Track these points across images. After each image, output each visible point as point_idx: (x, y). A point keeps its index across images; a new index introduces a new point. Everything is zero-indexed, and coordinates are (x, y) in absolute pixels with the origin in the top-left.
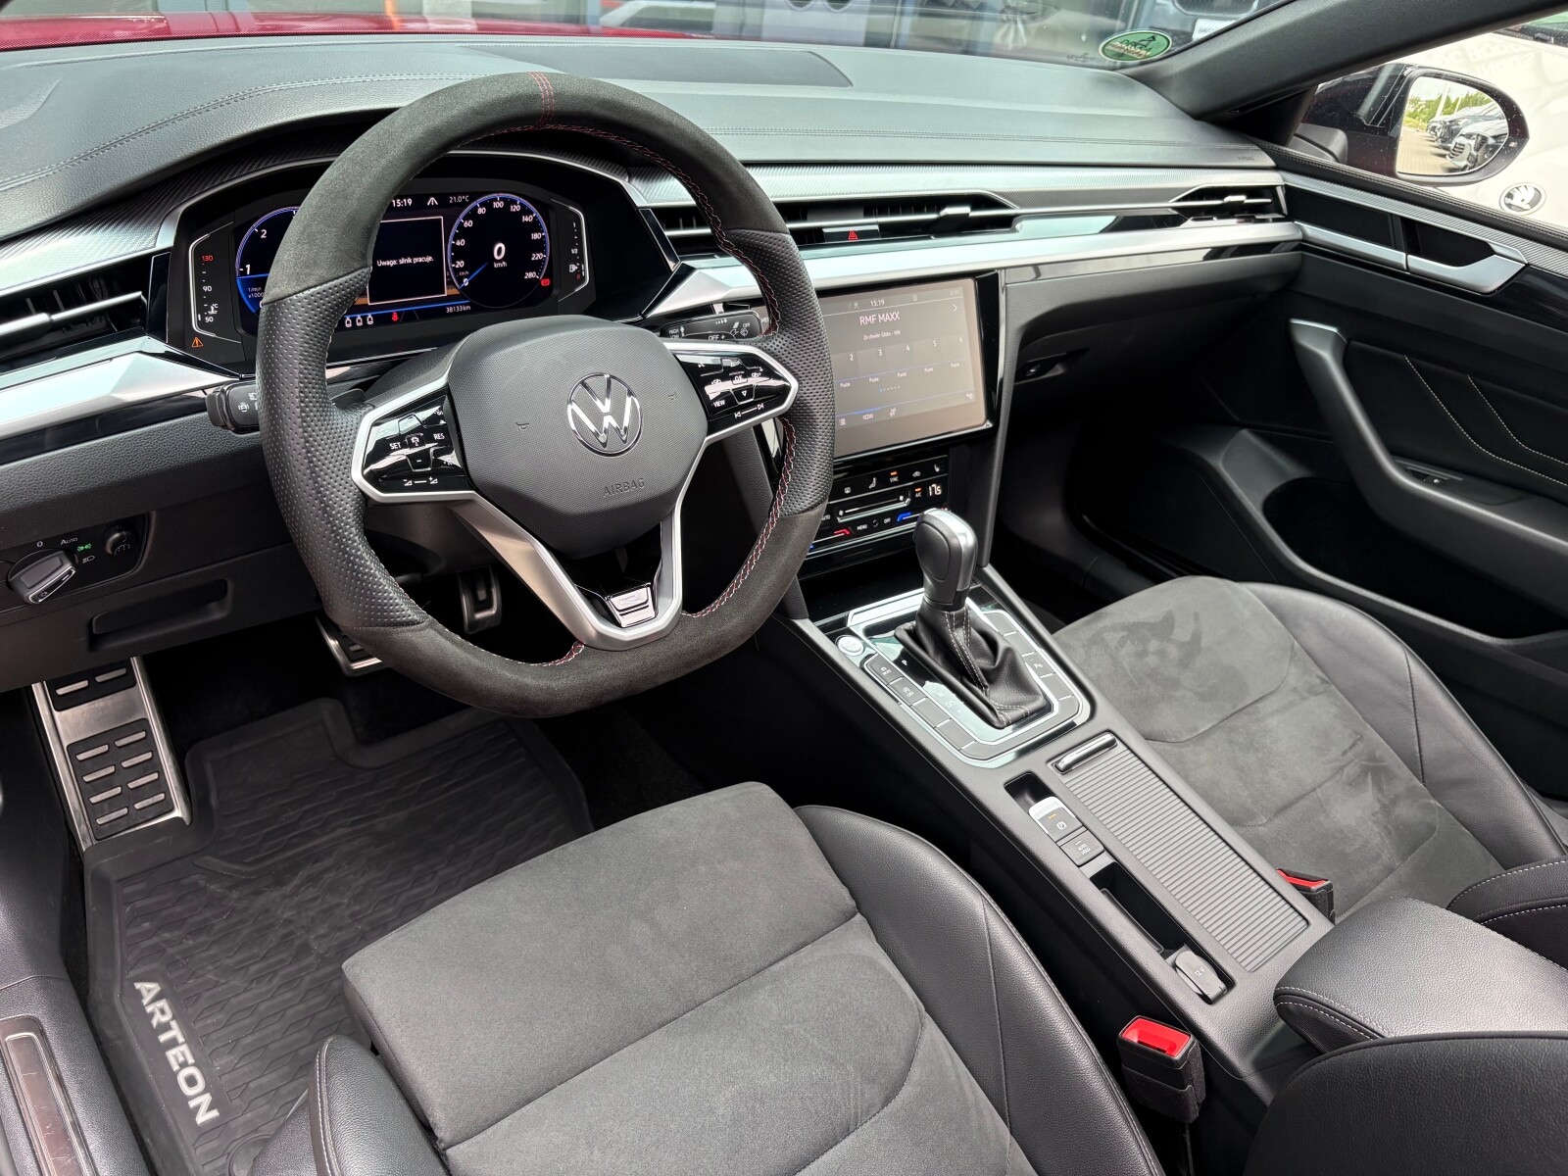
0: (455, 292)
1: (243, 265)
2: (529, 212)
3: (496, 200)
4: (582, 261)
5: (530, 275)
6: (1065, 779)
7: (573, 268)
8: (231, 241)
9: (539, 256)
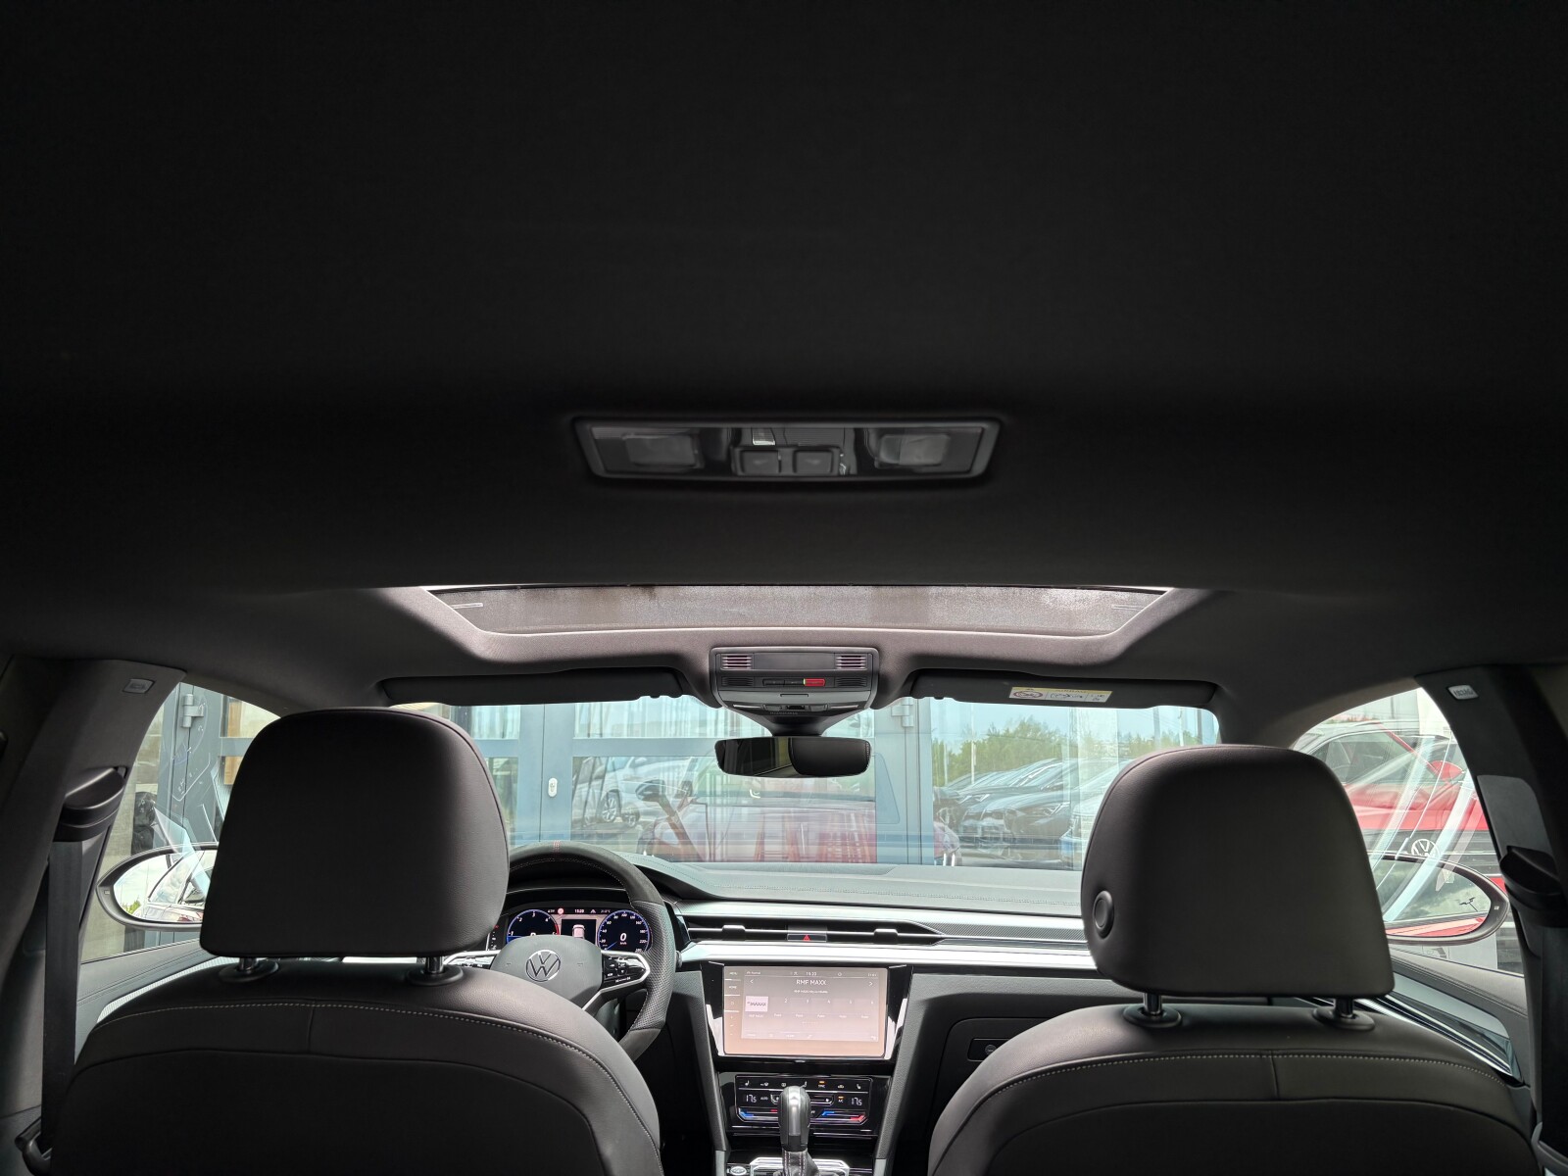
1: (510, 931)
3: (623, 913)
8: (507, 920)
9: (644, 941)
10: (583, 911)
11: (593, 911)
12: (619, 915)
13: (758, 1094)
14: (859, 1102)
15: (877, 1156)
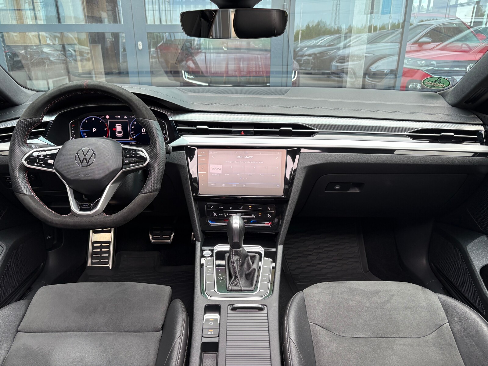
0: (132, 139)
1: (82, 128)
6: (230, 312)
8: (79, 122)
10: (120, 117)
11: (125, 117)
13: (217, 212)
14: (269, 216)
15: (279, 244)
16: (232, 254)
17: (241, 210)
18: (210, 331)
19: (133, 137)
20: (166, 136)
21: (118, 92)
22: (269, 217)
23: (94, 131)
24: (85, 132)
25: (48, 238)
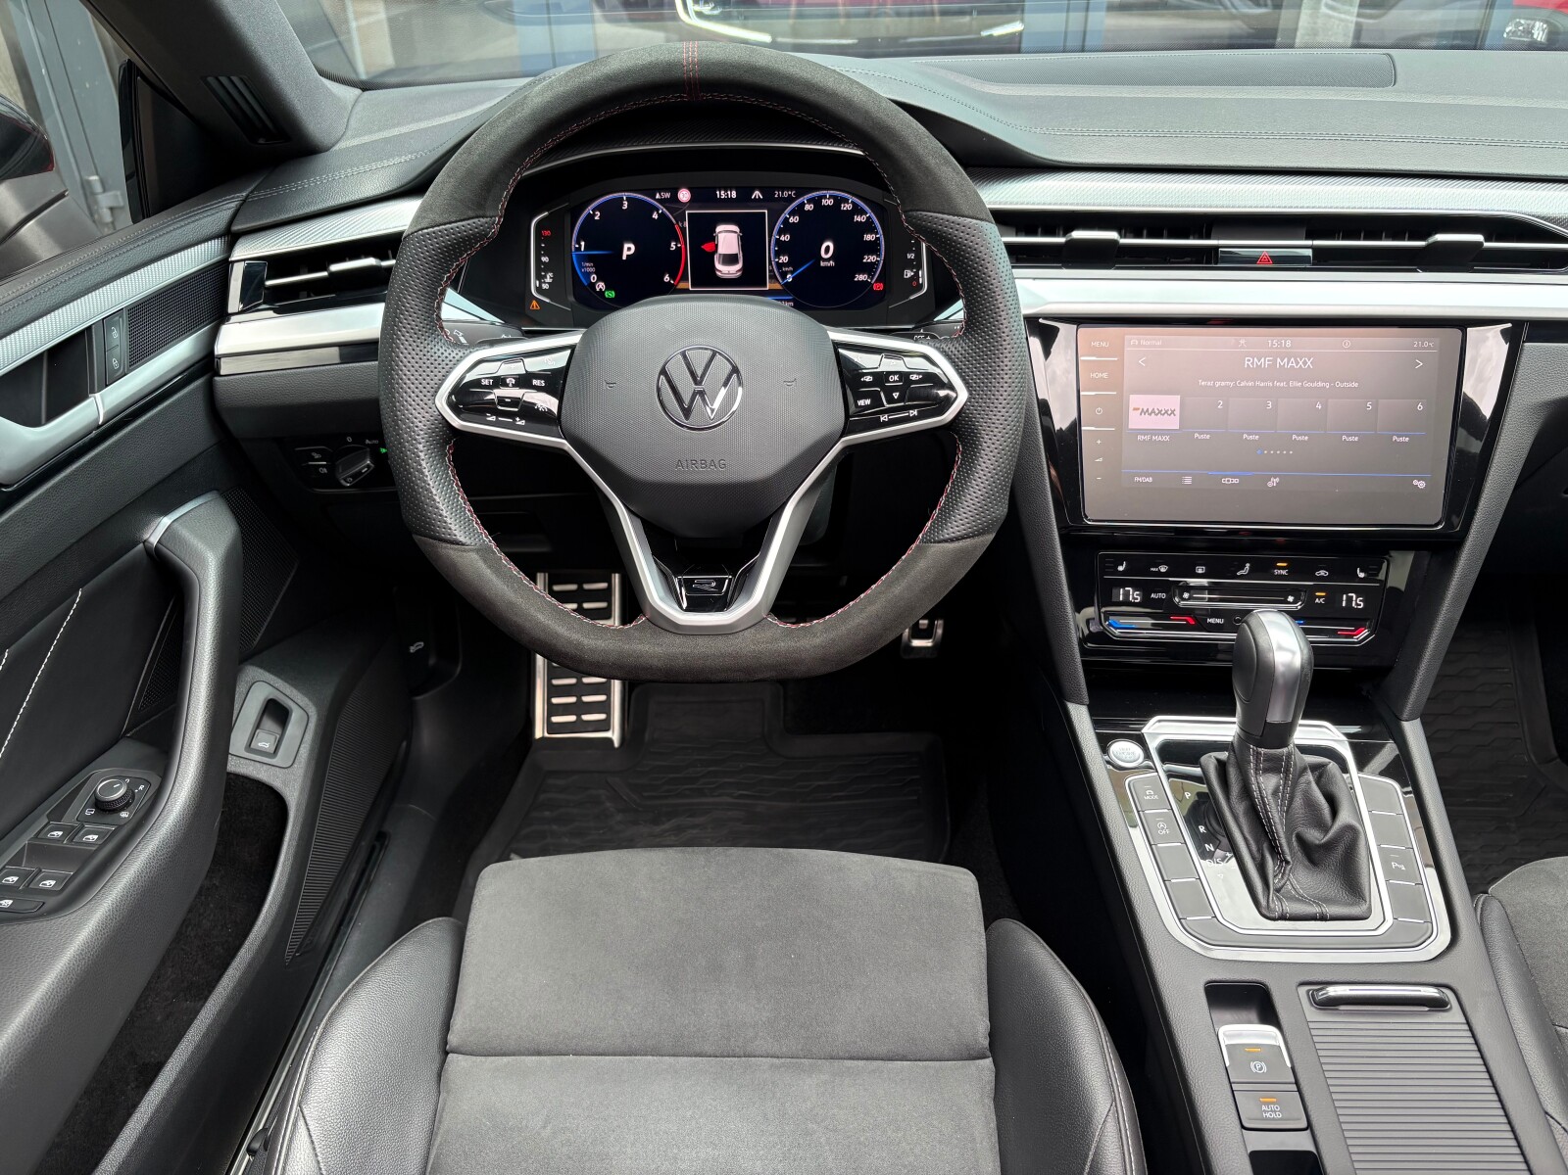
0: (777, 286)
1: (578, 243)
2: (862, 212)
3: (825, 197)
4: (919, 266)
5: (861, 277)
6: (1313, 1014)
7: (909, 274)
8: (568, 219)
9: (872, 258)
10: (734, 194)
11: (757, 194)
12: (816, 201)
13: (1145, 588)
14: (1358, 602)
15: (1405, 716)
16: (1257, 770)
17: (1242, 577)
18: (1267, 1104)
19: (784, 275)
20: (917, 274)
21: (833, 95)
22: (1357, 605)
23: (625, 253)
24: (589, 259)
25: (412, 649)
